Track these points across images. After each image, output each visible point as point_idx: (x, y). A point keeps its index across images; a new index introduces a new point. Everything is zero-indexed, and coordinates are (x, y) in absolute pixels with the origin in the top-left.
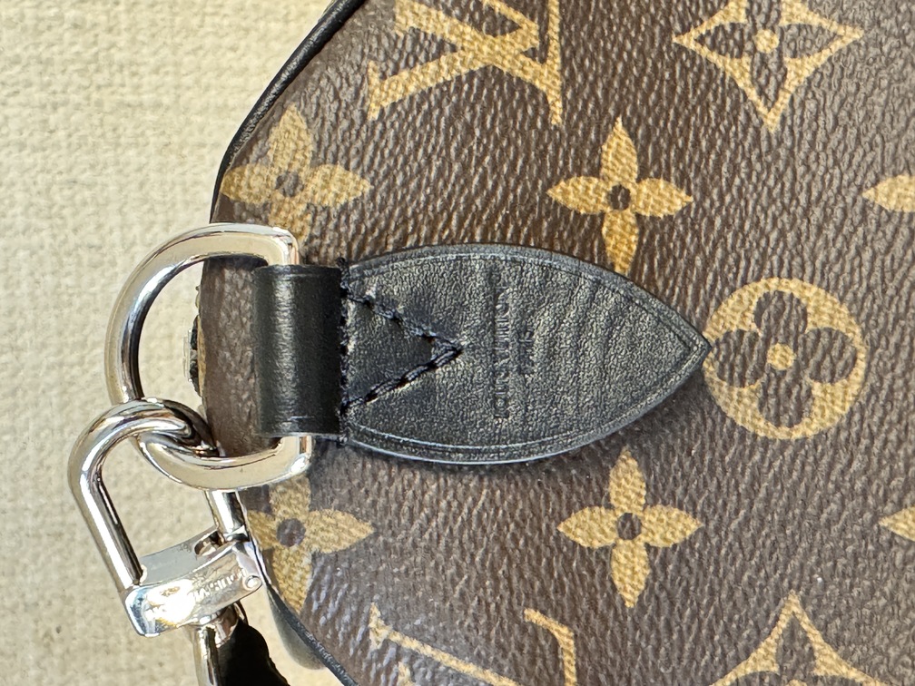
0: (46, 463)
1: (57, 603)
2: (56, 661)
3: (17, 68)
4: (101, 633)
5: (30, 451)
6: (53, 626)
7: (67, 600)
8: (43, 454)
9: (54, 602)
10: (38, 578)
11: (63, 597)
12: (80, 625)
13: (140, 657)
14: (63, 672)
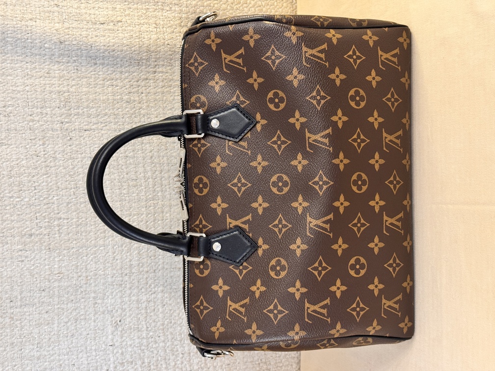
0: (116, 258)
1: (120, 311)
2: (119, 333)
3: (107, 117)
4: (136, 323)
5: (110, 253)
6: (118, 319)
7: (124, 310)
8: (115, 255)
9: (119, 311)
10: (113, 301)
11: (122, 309)
12: (128, 320)
13: (151, 334)
14: (122, 338)
